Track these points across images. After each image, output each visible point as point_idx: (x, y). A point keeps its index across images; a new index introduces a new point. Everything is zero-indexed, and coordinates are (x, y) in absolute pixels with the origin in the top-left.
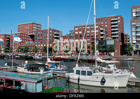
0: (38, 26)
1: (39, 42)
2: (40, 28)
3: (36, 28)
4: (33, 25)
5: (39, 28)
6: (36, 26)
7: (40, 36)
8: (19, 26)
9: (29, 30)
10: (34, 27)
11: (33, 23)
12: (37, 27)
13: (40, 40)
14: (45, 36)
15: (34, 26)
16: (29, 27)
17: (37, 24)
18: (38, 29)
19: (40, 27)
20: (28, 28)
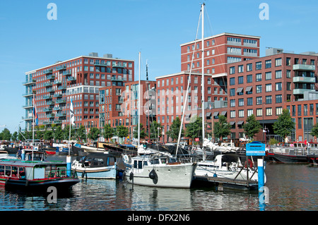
0: (247, 44)
1: (242, 103)
2: (257, 50)
3: (238, 52)
4: (229, 43)
5: (249, 50)
6: (239, 44)
7: (245, 80)
8: (184, 48)
9: (213, 62)
10: (231, 51)
11: (228, 37)
12: (244, 49)
13: (245, 96)
14: (260, 80)
15: (231, 47)
16: (213, 52)
17: (244, 39)
18: (246, 54)
19: (255, 45)
20: (211, 54)
